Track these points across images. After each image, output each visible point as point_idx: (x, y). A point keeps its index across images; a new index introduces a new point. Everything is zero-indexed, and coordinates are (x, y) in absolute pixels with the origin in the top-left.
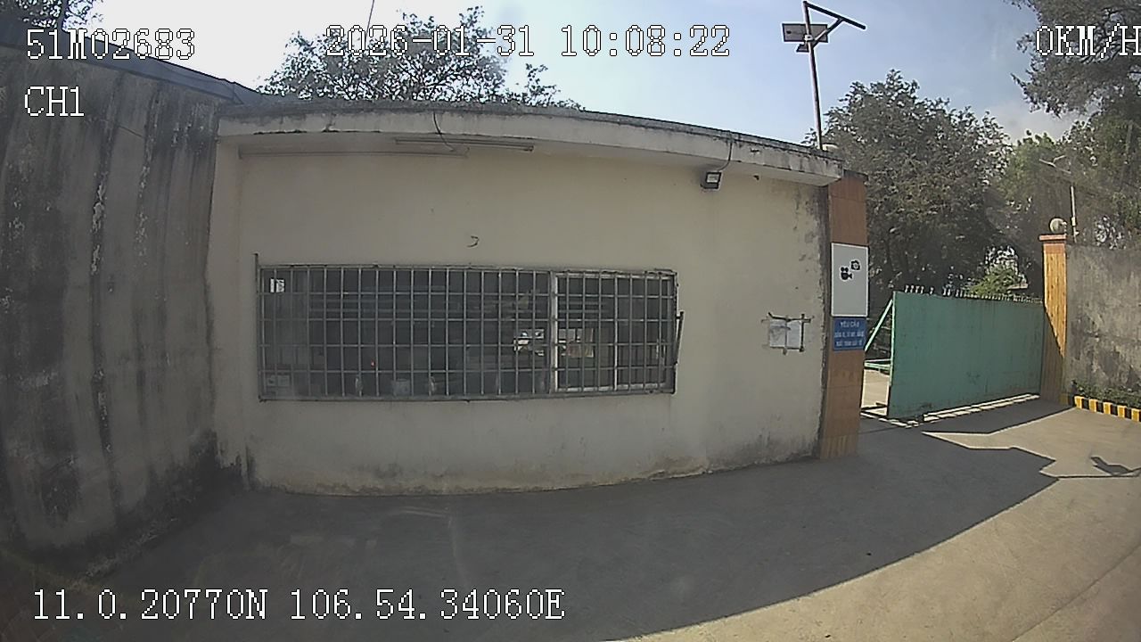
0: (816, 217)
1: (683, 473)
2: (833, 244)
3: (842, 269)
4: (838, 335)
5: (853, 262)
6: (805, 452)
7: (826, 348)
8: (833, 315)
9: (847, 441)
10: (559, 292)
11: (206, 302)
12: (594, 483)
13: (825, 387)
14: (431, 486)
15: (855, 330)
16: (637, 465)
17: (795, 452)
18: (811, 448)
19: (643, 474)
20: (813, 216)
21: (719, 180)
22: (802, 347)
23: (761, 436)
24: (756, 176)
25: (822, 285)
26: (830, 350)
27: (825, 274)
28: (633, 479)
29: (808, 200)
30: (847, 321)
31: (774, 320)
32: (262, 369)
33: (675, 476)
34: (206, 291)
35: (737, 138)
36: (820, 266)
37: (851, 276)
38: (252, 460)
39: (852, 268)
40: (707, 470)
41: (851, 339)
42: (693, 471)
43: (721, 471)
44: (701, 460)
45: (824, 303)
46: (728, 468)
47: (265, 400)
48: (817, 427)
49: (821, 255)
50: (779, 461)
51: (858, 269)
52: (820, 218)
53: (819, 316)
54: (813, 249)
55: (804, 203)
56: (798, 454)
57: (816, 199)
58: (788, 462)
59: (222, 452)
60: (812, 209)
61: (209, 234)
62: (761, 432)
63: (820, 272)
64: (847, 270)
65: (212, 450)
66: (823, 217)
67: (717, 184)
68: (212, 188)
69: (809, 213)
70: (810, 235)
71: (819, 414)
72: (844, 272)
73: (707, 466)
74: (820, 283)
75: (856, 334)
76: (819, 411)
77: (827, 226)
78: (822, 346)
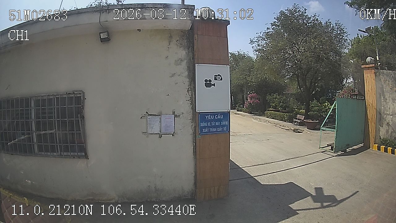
2: (196, 64)
3: (206, 81)
4: (203, 124)
5: (215, 76)
6: (185, 196)
7: (195, 133)
8: (198, 111)
9: (218, 190)
10: (34, 107)
13: (196, 158)
15: (220, 120)
17: (177, 196)
18: (190, 194)
20: (182, 48)
22: (174, 133)
23: (149, 186)
24: (137, 30)
25: (190, 92)
26: (198, 135)
27: (193, 85)
29: (178, 39)
30: (212, 115)
31: (150, 116)
36: (188, 80)
37: (214, 85)
39: (216, 79)
41: (215, 127)
45: (191, 103)
48: (193, 182)
49: (187, 73)
51: (221, 80)
52: (188, 48)
53: (187, 113)
54: (183, 68)
55: (175, 41)
57: (185, 38)
60: (181, 44)
62: (148, 184)
63: (187, 84)
64: (210, 81)
66: (190, 49)
67: (109, 38)
69: (179, 47)
70: (180, 60)
71: (193, 175)
72: (208, 82)
73: (117, 198)
74: (188, 91)
75: (220, 123)
76: (194, 173)
77: (193, 53)
78: (191, 131)
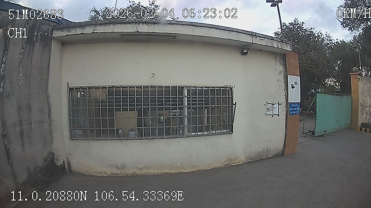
0: (282, 66)
1: (236, 163)
2: (288, 75)
3: (292, 85)
4: (291, 109)
5: (295, 82)
6: (279, 153)
7: (287, 114)
8: (289, 102)
9: (293, 148)
10: (187, 95)
11: (48, 102)
12: (202, 169)
13: (286, 129)
14: (138, 172)
15: (296, 107)
16: (219, 161)
17: (276, 153)
18: (281, 151)
19: (221, 165)
20: (281, 65)
21: (248, 51)
22: (278, 114)
23: (264, 148)
24: (260, 50)
25: (285, 91)
26: (288, 115)
27: (286, 87)
28: (217, 167)
29: (279, 59)
30: (294, 104)
31: (269, 104)
32: (71, 127)
33: (233, 165)
34: (48, 98)
35: (255, 35)
36: (284, 84)
37: (294, 87)
38: (70, 163)
39: (295, 84)
40: (244, 162)
41: (295, 111)
42: (240, 162)
43: (250, 162)
44: (242, 158)
45: (286, 98)
46: (252, 161)
47: (73, 140)
48: (283, 144)
49: (284, 80)
50: (270, 157)
51: (297, 85)
52: (284, 66)
53: (284, 103)
54: (282, 77)
56: (277, 154)
57: (282, 59)
58: (273, 157)
59: (57, 160)
60: (281, 63)
61: (49, 75)
62: (264, 147)
63: (284, 86)
64: (293, 85)
65: (53, 160)
66: (284, 65)
67: (247, 52)
68: (50, 57)
69: (280, 64)
70: (280, 73)
71: (284, 139)
72: (292, 86)
73: (244, 160)
74: (284, 90)
75: (296, 109)
76: (284, 138)
77: (286, 69)
78: (285, 113)
